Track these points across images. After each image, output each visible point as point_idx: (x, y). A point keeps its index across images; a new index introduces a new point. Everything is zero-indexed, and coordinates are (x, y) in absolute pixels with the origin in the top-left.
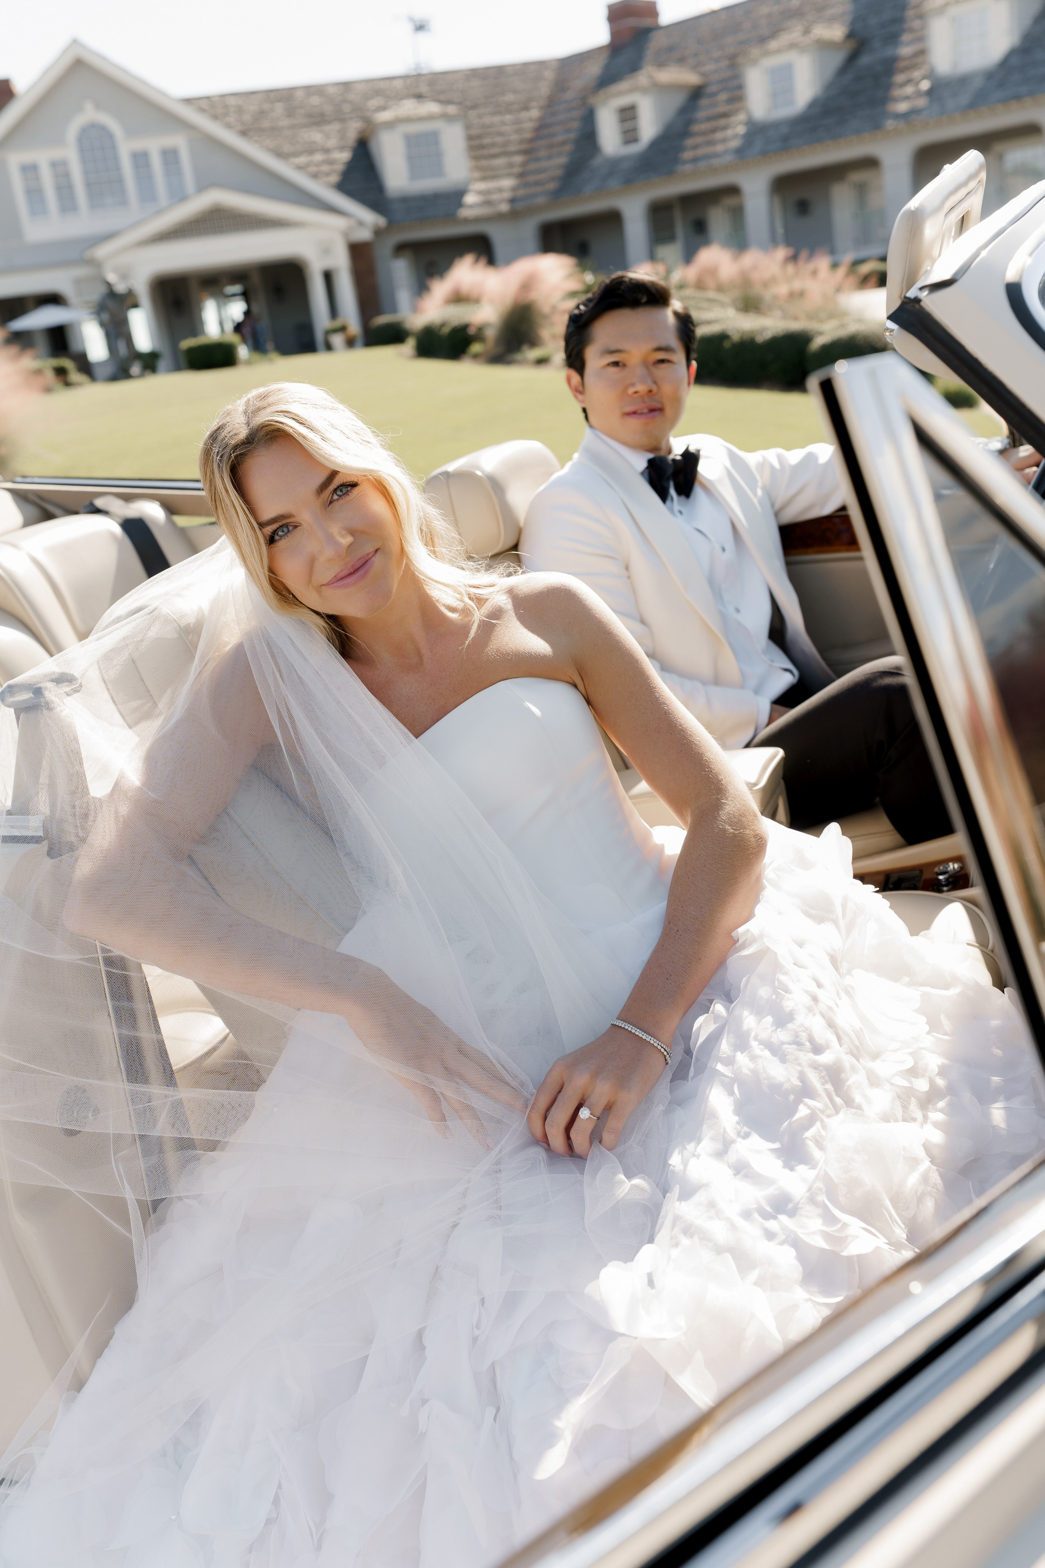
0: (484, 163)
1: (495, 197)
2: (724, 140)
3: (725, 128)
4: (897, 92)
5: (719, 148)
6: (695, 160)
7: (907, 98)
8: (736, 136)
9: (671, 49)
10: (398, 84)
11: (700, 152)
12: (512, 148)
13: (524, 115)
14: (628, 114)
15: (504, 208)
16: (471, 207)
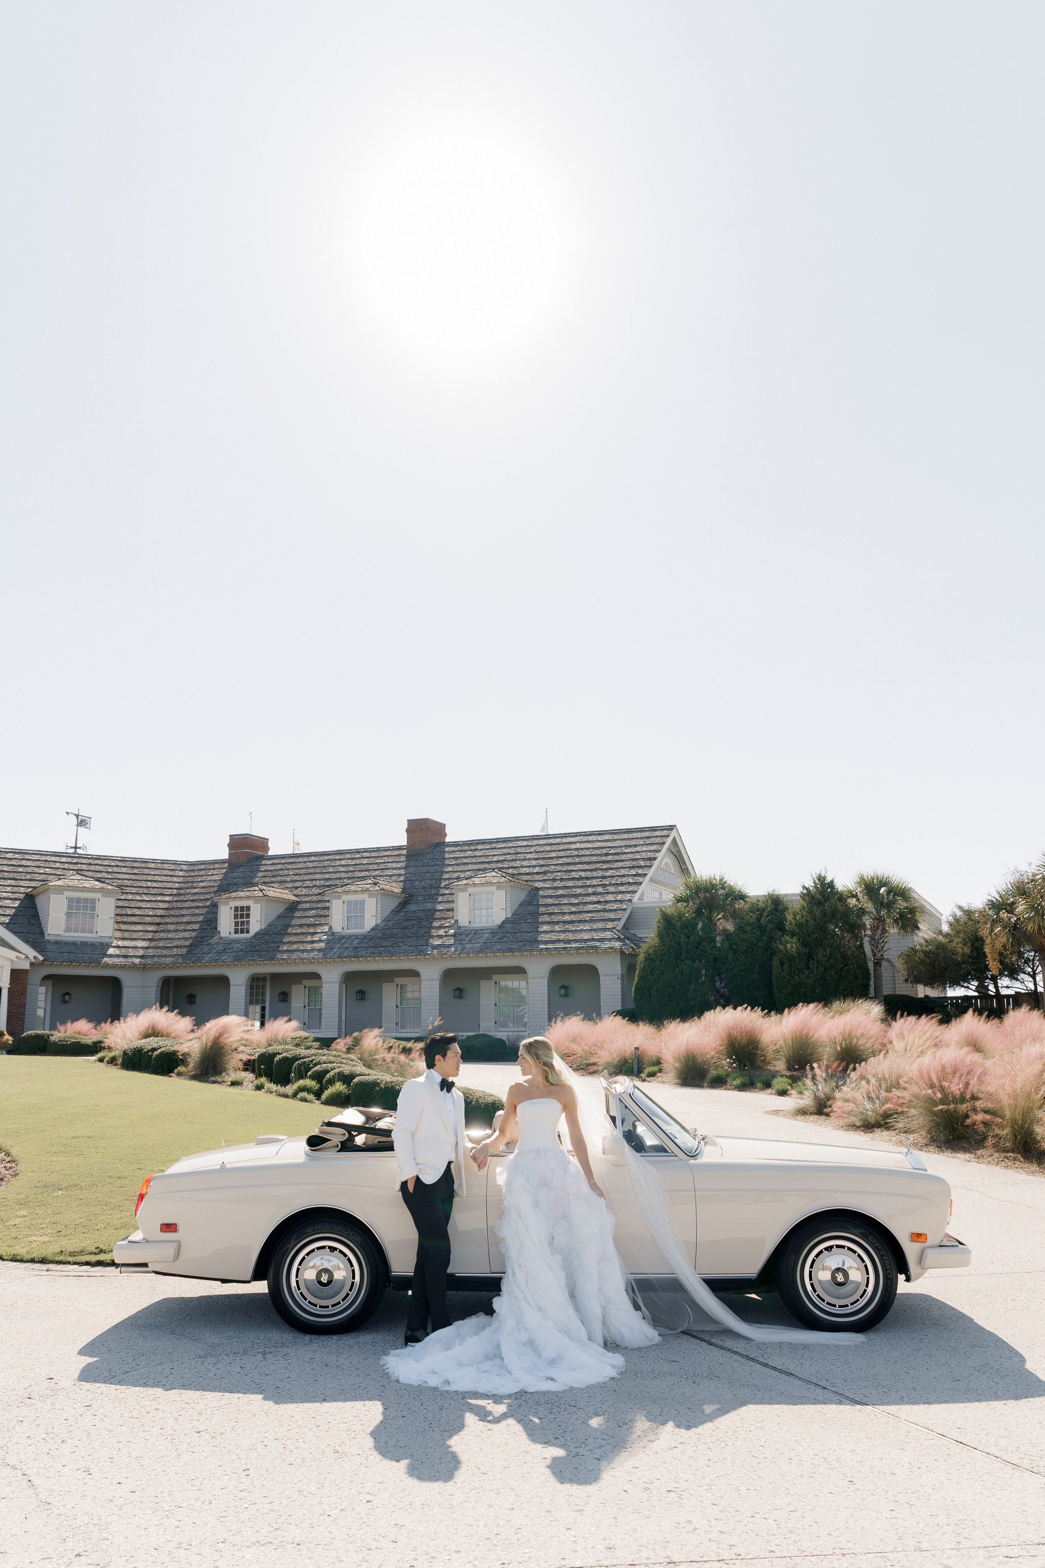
0: (123, 927)
1: (131, 952)
2: (312, 942)
3: (313, 934)
4: (434, 932)
5: (309, 947)
6: (288, 951)
7: (440, 937)
8: (320, 941)
9: (275, 874)
10: (64, 860)
11: (295, 947)
12: (148, 919)
13: (159, 898)
14: (242, 914)
15: (137, 961)
16: (111, 956)
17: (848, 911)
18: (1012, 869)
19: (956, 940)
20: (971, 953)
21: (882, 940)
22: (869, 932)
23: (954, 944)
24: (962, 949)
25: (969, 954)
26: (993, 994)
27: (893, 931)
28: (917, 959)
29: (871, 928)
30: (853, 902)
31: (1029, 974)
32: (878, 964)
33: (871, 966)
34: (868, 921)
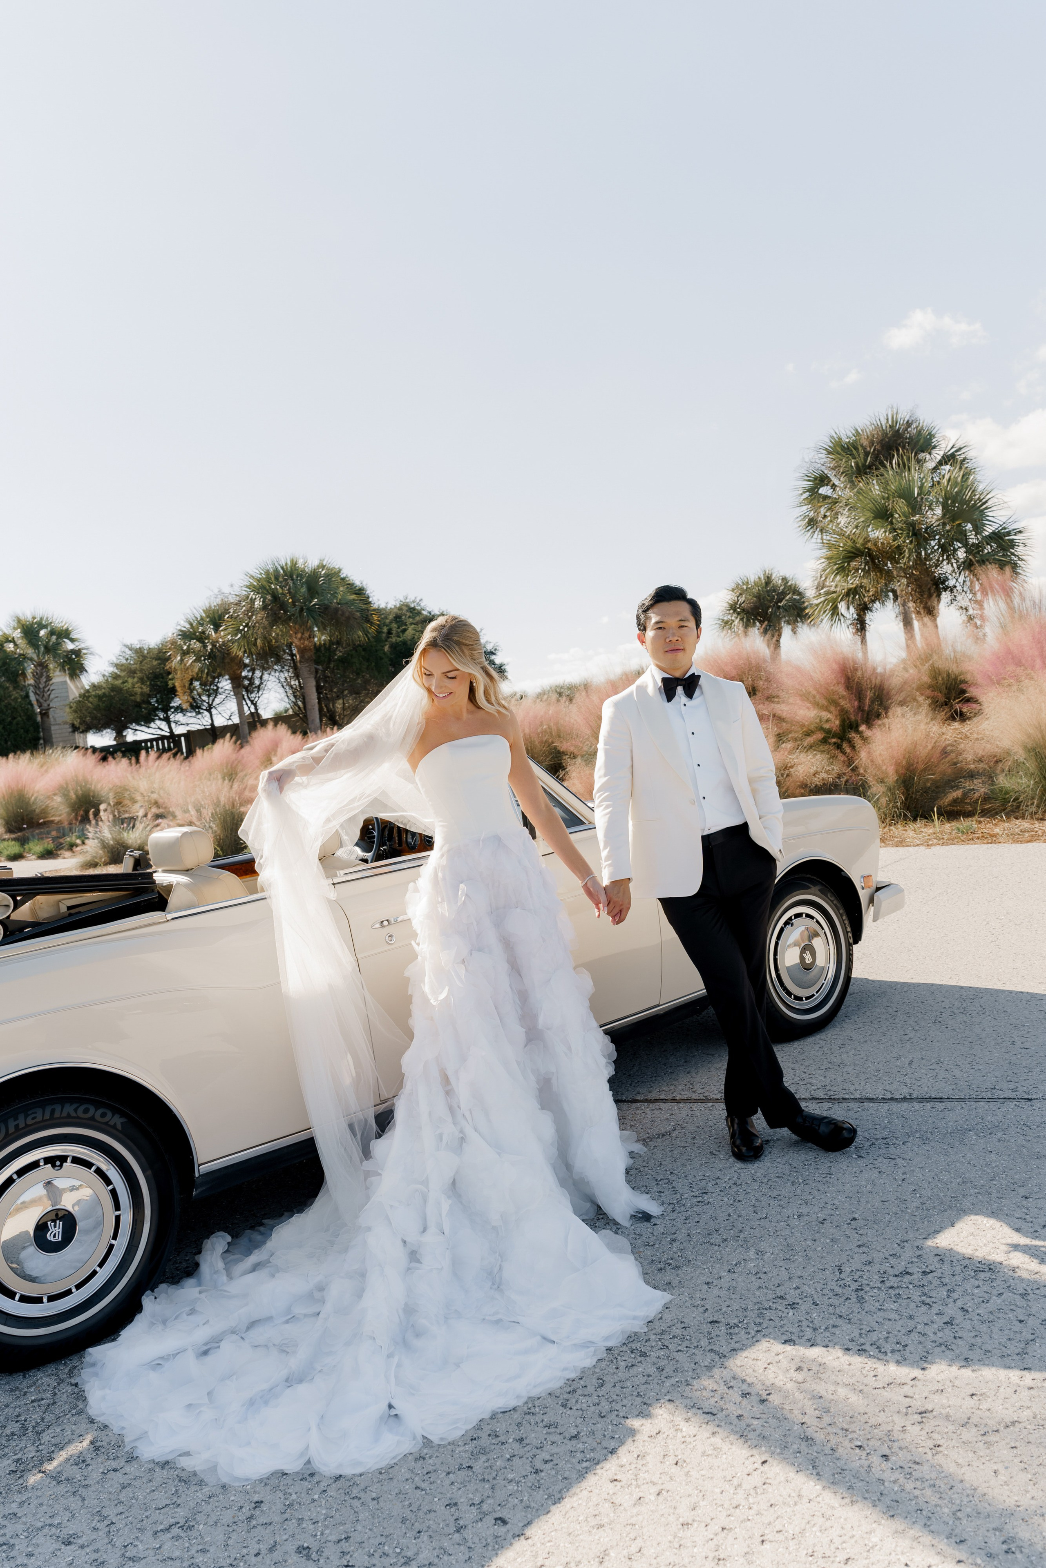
17: (8, 657)
18: (216, 591)
19: (130, 680)
20: (150, 691)
21: (47, 689)
22: (31, 681)
23: (128, 685)
24: (141, 688)
25: (148, 692)
26: (168, 734)
27: (59, 677)
28: (90, 705)
29: (33, 675)
30: (10, 647)
31: (206, 710)
32: (45, 714)
33: (39, 718)
34: (30, 668)
